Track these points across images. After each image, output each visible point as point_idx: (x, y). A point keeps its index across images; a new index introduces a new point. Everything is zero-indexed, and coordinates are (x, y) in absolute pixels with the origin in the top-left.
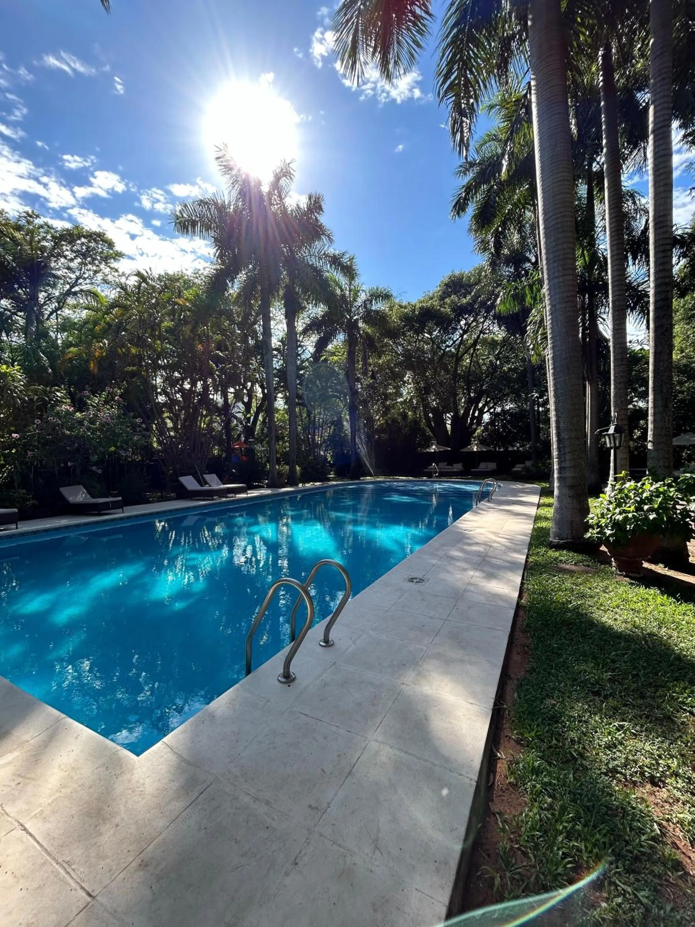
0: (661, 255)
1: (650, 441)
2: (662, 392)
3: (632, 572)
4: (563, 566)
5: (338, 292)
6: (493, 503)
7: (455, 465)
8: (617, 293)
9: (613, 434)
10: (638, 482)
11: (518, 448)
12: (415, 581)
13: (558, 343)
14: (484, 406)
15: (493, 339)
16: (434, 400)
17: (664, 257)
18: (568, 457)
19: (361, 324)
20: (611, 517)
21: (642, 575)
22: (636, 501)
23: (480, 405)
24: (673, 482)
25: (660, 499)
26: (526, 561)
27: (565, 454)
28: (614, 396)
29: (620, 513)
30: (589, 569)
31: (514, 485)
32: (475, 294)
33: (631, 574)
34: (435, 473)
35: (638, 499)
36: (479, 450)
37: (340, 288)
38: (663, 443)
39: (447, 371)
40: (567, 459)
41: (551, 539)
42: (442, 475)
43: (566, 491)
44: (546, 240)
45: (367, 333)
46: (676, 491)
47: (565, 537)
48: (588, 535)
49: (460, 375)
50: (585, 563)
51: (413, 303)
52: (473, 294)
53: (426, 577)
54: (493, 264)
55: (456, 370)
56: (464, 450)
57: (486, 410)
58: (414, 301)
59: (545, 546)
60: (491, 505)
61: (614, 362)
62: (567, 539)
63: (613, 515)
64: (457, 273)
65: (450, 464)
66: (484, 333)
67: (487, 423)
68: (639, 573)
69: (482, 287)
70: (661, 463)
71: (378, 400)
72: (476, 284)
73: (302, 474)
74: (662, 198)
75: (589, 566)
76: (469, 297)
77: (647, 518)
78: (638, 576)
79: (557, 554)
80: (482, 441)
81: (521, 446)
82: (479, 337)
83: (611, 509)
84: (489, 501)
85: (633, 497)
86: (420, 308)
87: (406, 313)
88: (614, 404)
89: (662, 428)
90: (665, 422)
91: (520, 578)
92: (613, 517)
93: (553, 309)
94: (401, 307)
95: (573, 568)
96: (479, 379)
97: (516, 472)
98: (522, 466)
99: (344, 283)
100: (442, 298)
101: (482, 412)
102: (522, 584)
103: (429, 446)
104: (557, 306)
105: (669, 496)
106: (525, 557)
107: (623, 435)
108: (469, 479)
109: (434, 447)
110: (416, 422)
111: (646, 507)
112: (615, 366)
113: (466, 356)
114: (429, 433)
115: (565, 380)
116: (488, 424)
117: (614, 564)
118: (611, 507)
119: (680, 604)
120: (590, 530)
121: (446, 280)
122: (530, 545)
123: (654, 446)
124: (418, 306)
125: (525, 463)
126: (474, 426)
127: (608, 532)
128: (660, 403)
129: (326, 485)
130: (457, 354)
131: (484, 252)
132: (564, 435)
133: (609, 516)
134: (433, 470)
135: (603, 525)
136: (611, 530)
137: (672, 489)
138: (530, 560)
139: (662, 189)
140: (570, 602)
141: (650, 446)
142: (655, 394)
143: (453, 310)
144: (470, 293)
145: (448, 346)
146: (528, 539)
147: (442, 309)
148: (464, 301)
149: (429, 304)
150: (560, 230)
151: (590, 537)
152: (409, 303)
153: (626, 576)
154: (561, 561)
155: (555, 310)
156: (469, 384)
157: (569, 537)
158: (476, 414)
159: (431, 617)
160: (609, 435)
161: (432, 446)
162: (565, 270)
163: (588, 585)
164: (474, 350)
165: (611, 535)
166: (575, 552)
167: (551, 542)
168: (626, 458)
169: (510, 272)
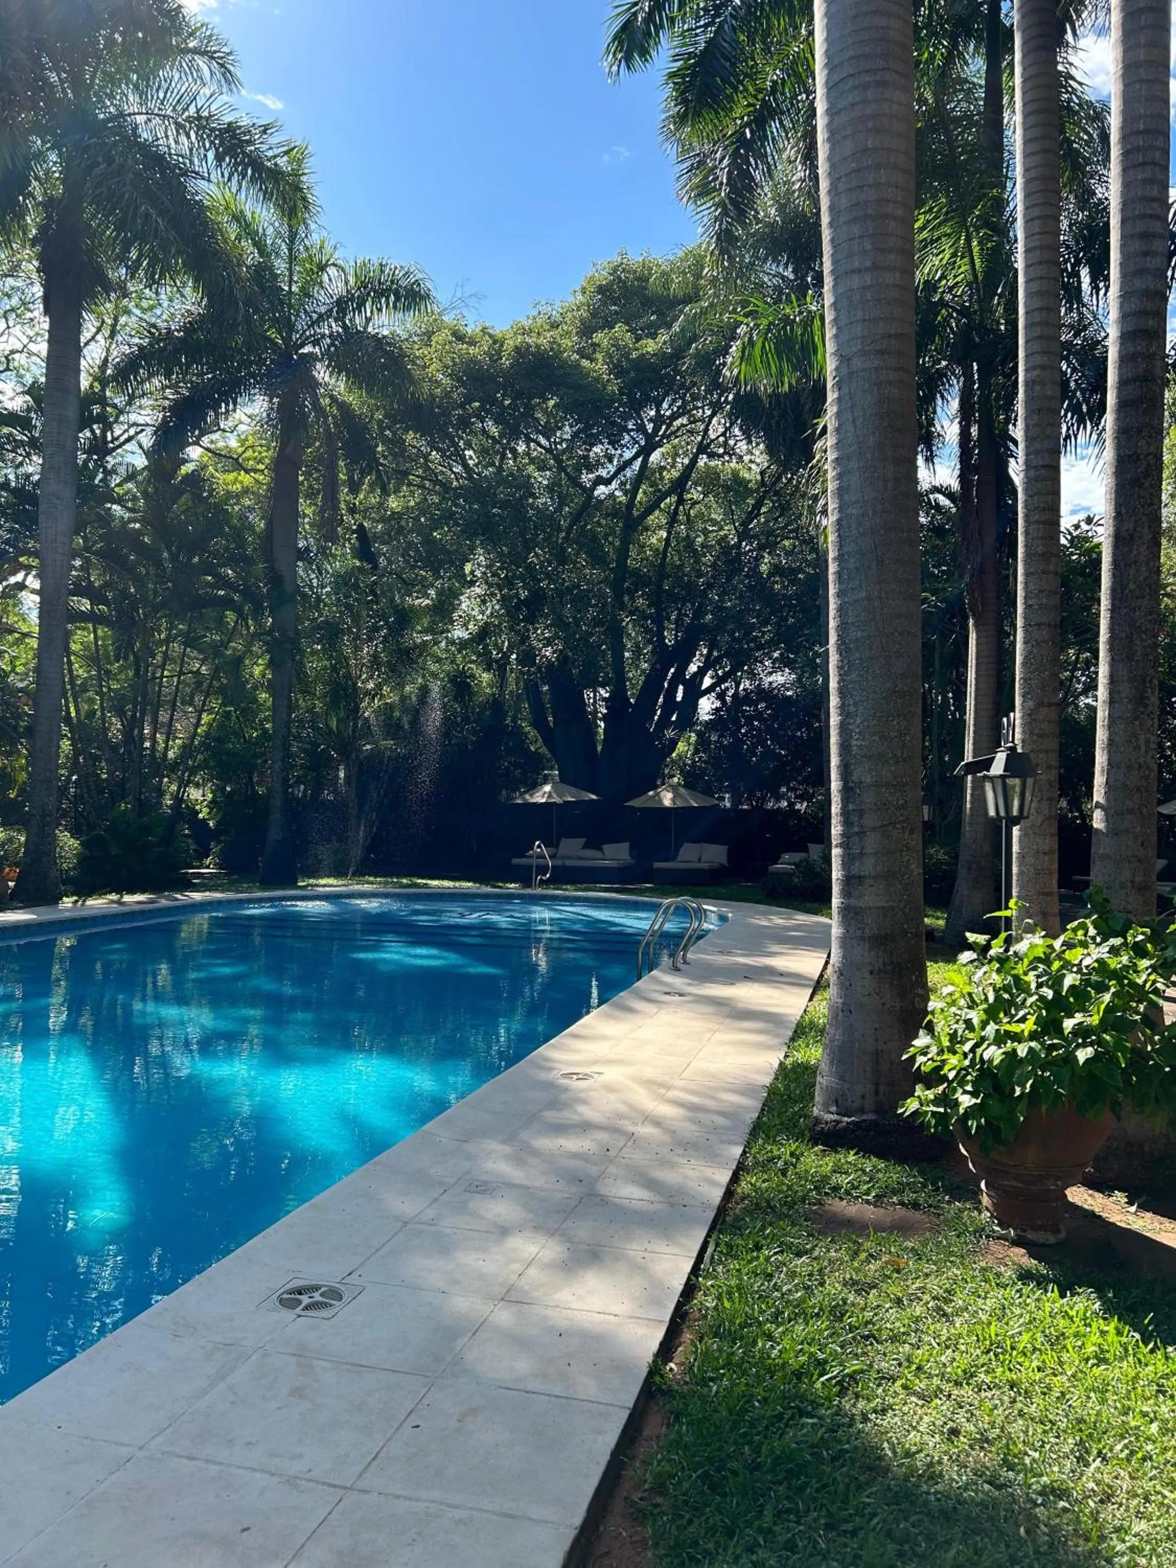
0: (1137, 245)
1: (1098, 805)
2: (1130, 657)
3: (1035, 1229)
4: (839, 1206)
5: (251, 256)
6: (687, 975)
7: (607, 848)
8: (1038, 360)
9: (1002, 777)
10: (1055, 937)
11: (791, 805)
12: (305, 1299)
13: (854, 479)
14: (701, 672)
15: (735, 473)
16: (549, 642)
17: (1146, 254)
18: (872, 842)
19: (322, 373)
20: (973, 1050)
21: (1063, 1235)
22: (1042, 998)
23: (693, 668)
24: (1149, 939)
25: (1107, 997)
26: (729, 1193)
27: (861, 834)
28: (1024, 664)
29: (1000, 1039)
30: (918, 1215)
31: (765, 914)
32: (683, 330)
33: (1030, 1235)
34: (543, 869)
35: (1049, 993)
36: (680, 804)
37: (259, 245)
38: (1130, 811)
39: (597, 559)
40: (869, 850)
41: (816, 1111)
42: (563, 876)
43: (862, 952)
44: (832, 150)
45: (343, 407)
46: (1154, 968)
47: (856, 1105)
48: (912, 1105)
49: (636, 573)
50: (909, 1197)
51: (497, 332)
52: (676, 327)
53: (353, 1279)
54: (725, 240)
55: (623, 553)
56: (636, 803)
57: (707, 682)
58: (501, 327)
59: (799, 1137)
60: (677, 981)
61: (1026, 563)
62: (862, 1111)
63: (977, 1045)
64: (635, 258)
65: (595, 843)
66: (712, 455)
67: (707, 724)
68: (1056, 1231)
69: (704, 312)
70: (1126, 875)
71: (376, 629)
72: (688, 299)
73: (83, 860)
74: (1141, 81)
75: (915, 1206)
76: (663, 337)
77: (1070, 1058)
78: (1052, 1240)
79: (828, 1163)
80: (693, 779)
81: (801, 798)
82: (694, 462)
83: (976, 1022)
84: (676, 969)
85: (1033, 986)
86: (517, 349)
87: (473, 360)
88: (1023, 687)
89: (1130, 768)
90: (1137, 748)
91: (688, 1266)
92: (979, 1051)
93: (844, 371)
94: (459, 337)
95: (870, 1213)
96: (690, 592)
97: (778, 874)
98: (798, 856)
99: (270, 231)
100: (586, 330)
101: (694, 692)
102: (689, 1290)
103: (534, 786)
104: (857, 363)
105: (1132, 984)
106: (724, 1177)
107: (1030, 781)
108: (641, 892)
109: (548, 788)
110: (496, 705)
111: (1068, 1024)
112: (1027, 575)
113: (657, 518)
114: (536, 743)
115: (869, 599)
116: (710, 725)
117: (985, 1200)
118: (976, 1017)
119: (1152, 1351)
120: (919, 1090)
121: (603, 276)
122: (758, 1129)
123: (1107, 820)
124: (509, 344)
125: (806, 850)
126: (670, 733)
127: (966, 1101)
128: (1126, 690)
129: (164, 902)
130: (631, 504)
131: (699, 195)
132: (860, 774)
133: (967, 1047)
134: (535, 862)
135: (951, 1076)
136: (974, 1094)
137: (1144, 963)
138: (744, 1187)
139: (1142, 55)
140: (822, 1366)
141: (1098, 821)
142: (1113, 663)
143: (617, 370)
144: (669, 326)
145: (600, 481)
146: (751, 1107)
147: (585, 363)
148: (650, 346)
149: (544, 342)
150: (870, 125)
151: (916, 1113)
152: (484, 330)
153: (1017, 1242)
154: (836, 1189)
155: (851, 374)
156: (660, 601)
157: (869, 1103)
158: (679, 696)
159: (292, 1481)
160: (991, 779)
161: (545, 782)
162: (882, 250)
163: (895, 1290)
164: (681, 501)
165: (971, 1112)
166: (880, 1156)
167: (817, 1121)
168: (1050, 852)
169: (783, 278)
